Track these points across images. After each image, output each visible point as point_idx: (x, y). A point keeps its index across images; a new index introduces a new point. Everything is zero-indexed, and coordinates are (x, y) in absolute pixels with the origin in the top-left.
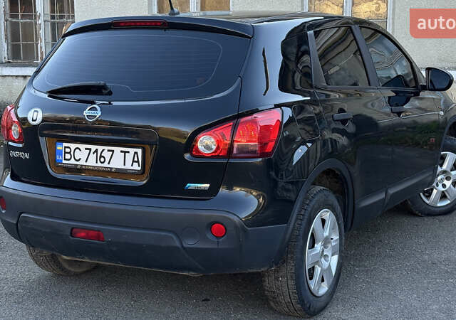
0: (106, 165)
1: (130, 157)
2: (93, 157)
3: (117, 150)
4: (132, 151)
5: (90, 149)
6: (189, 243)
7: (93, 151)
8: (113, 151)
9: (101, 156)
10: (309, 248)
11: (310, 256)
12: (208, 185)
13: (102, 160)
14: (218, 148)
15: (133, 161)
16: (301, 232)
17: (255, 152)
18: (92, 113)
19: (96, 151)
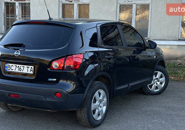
0: (21, 72)
1: (29, 69)
2: (17, 69)
3: (25, 66)
4: (30, 67)
5: (16, 66)
6: (48, 99)
7: (17, 67)
8: (24, 67)
9: (20, 69)
10: (93, 103)
11: (93, 106)
12: (56, 79)
13: (20, 70)
14: (59, 66)
15: (31, 70)
16: (90, 97)
17: (72, 68)
18: (17, 53)
19: (19, 66)
